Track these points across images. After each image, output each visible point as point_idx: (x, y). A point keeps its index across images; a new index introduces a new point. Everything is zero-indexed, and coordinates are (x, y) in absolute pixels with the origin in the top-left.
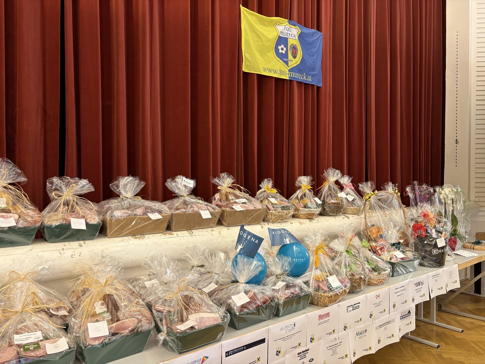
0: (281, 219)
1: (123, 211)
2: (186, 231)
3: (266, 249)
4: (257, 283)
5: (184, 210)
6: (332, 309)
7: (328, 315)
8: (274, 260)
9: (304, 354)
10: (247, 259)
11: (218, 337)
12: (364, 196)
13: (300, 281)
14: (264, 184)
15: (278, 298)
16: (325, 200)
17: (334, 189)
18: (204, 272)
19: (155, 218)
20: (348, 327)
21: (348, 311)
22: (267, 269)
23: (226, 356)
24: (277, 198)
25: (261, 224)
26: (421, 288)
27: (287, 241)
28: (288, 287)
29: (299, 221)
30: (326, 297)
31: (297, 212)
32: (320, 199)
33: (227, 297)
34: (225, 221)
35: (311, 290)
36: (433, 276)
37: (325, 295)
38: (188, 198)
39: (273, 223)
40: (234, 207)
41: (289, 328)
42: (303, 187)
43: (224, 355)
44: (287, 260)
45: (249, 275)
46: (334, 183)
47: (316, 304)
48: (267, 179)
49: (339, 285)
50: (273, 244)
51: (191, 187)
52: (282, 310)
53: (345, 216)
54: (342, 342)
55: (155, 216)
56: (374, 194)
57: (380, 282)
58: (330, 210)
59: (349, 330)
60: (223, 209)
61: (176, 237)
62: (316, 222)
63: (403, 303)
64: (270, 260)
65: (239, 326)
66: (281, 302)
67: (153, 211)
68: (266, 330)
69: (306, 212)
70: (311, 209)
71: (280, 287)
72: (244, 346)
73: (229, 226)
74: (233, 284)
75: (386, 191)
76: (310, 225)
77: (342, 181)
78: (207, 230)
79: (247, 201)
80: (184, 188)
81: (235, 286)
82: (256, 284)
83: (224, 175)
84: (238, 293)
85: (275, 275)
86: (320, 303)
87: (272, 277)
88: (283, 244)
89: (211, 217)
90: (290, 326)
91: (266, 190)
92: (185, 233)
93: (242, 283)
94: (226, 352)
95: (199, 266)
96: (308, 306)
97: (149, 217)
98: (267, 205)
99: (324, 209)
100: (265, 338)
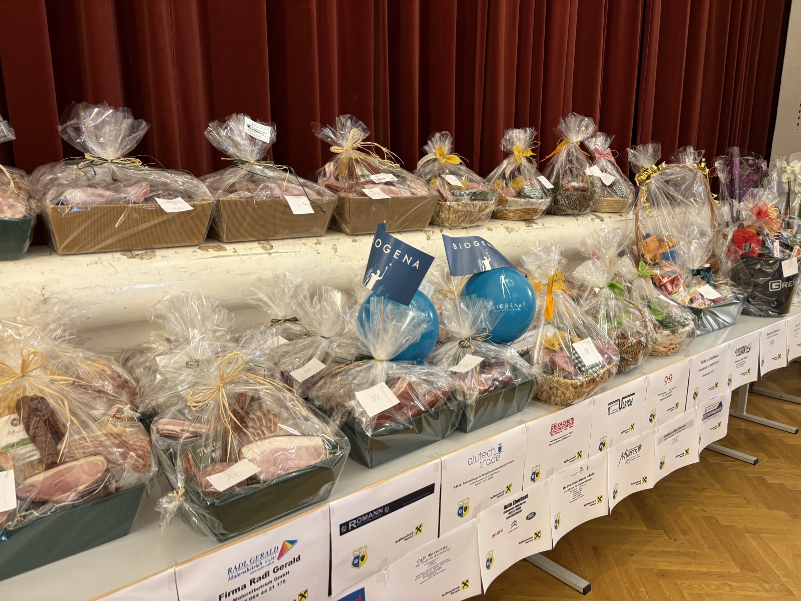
0: (470, 219)
1: (89, 190)
2: (257, 243)
3: (436, 283)
4: (416, 359)
5: (248, 194)
6: (579, 409)
7: (570, 422)
8: (456, 305)
9: (518, 506)
10: (392, 306)
11: (322, 491)
12: (637, 175)
13: (513, 350)
14: (433, 144)
15: (463, 392)
16: (559, 181)
17: (577, 158)
18: (299, 333)
19: (174, 208)
20: (608, 444)
21: (611, 412)
22: (440, 326)
23: (342, 533)
24: (462, 176)
25: (425, 231)
26: (745, 358)
27: (487, 264)
28: (485, 366)
29: (505, 225)
30: (571, 387)
31: (500, 207)
32: (548, 178)
33: (345, 394)
34: (347, 222)
35: (536, 371)
36: (768, 335)
37: (567, 383)
38: (258, 168)
39: (451, 229)
40: (366, 191)
41: (487, 458)
42: (516, 153)
43: (336, 530)
44: (485, 307)
45: (399, 342)
46: (578, 147)
47: (544, 399)
48: (440, 131)
49: (597, 361)
50: (454, 272)
51: (264, 143)
52: (472, 418)
53: (595, 215)
54: (593, 474)
55: (174, 206)
56: (658, 169)
57: (673, 349)
58: (568, 203)
59: (609, 449)
60: (343, 194)
61: (231, 256)
62: (539, 227)
63: (711, 389)
64: (446, 308)
65: (374, 462)
66: (472, 400)
67: (171, 193)
68: (436, 465)
69: (521, 205)
70: (531, 200)
71: (469, 369)
72: (384, 507)
73: (357, 235)
74: (360, 363)
75: (682, 165)
76: (528, 232)
77: (592, 145)
78: (305, 243)
79: (396, 179)
80: (247, 143)
81: (365, 366)
82: (413, 360)
83: (344, 120)
84: (373, 384)
85: (457, 340)
86: (553, 398)
87: (451, 344)
88: (476, 272)
89: (312, 212)
90: (489, 453)
91: (438, 157)
92: (255, 247)
93: (381, 361)
94: (341, 526)
95: (289, 320)
96: (530, 405)
97: (159, 206)
98: (440, 189)
99: (555, 201)
100: (434, 484)
